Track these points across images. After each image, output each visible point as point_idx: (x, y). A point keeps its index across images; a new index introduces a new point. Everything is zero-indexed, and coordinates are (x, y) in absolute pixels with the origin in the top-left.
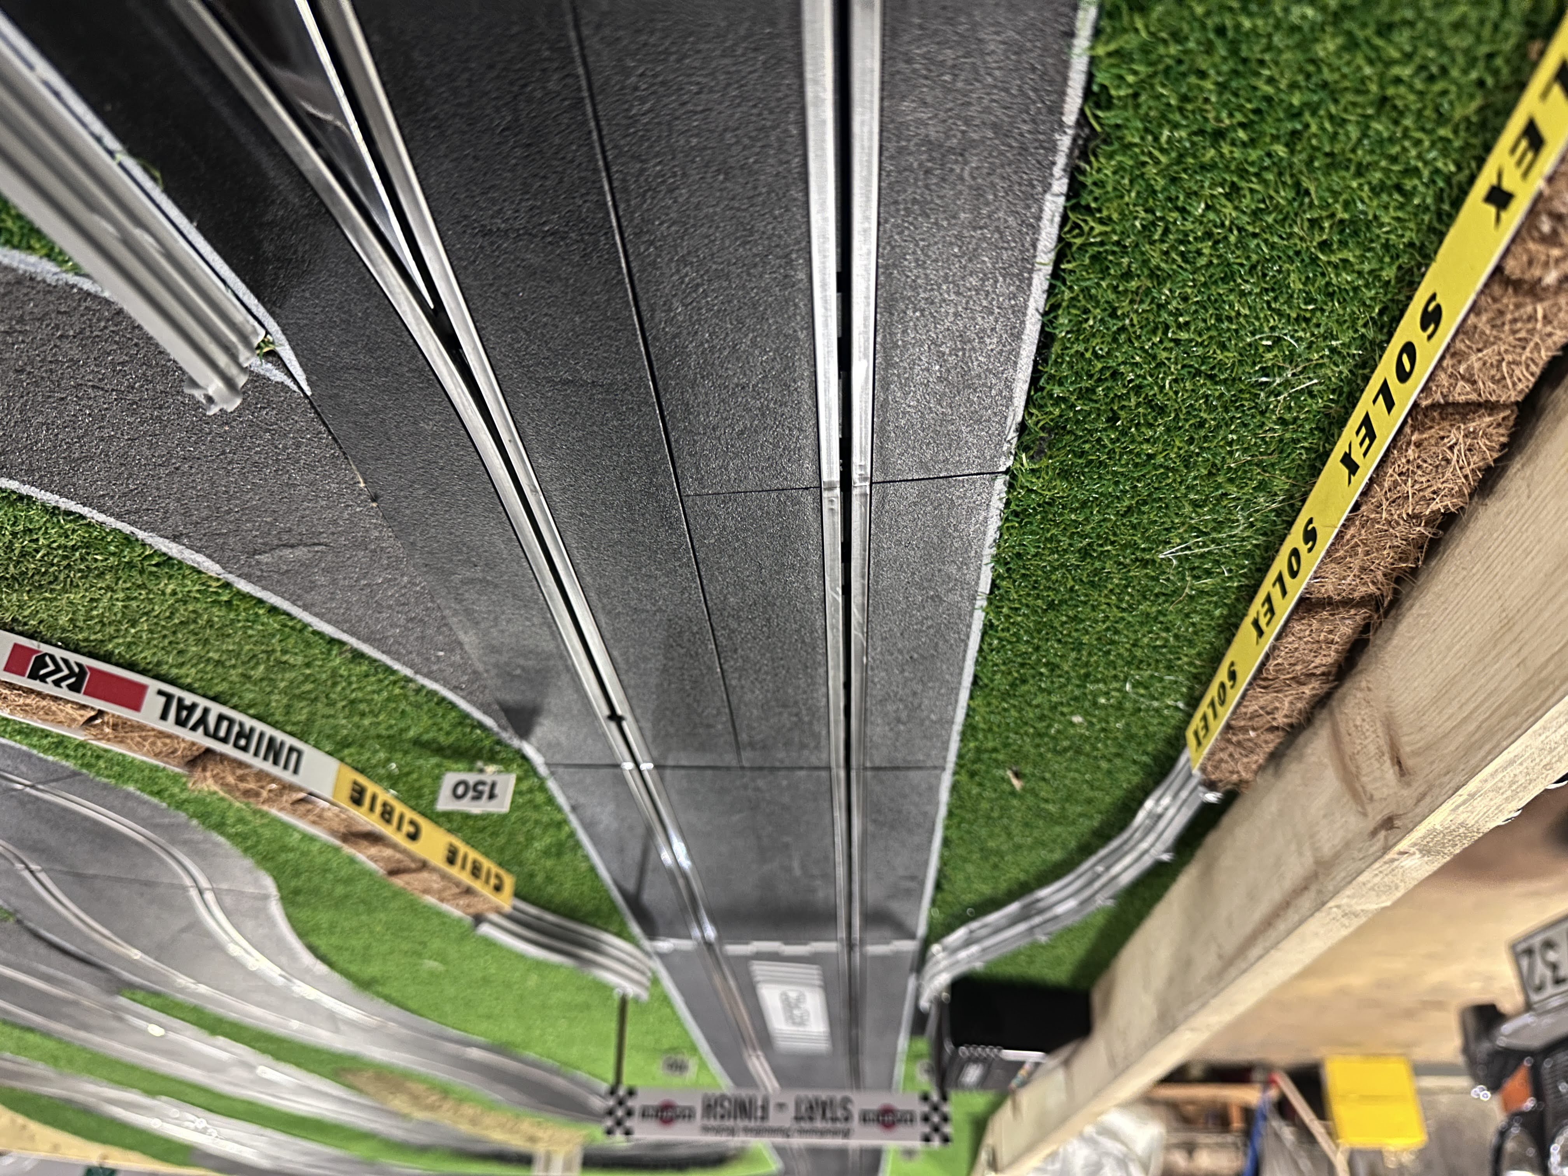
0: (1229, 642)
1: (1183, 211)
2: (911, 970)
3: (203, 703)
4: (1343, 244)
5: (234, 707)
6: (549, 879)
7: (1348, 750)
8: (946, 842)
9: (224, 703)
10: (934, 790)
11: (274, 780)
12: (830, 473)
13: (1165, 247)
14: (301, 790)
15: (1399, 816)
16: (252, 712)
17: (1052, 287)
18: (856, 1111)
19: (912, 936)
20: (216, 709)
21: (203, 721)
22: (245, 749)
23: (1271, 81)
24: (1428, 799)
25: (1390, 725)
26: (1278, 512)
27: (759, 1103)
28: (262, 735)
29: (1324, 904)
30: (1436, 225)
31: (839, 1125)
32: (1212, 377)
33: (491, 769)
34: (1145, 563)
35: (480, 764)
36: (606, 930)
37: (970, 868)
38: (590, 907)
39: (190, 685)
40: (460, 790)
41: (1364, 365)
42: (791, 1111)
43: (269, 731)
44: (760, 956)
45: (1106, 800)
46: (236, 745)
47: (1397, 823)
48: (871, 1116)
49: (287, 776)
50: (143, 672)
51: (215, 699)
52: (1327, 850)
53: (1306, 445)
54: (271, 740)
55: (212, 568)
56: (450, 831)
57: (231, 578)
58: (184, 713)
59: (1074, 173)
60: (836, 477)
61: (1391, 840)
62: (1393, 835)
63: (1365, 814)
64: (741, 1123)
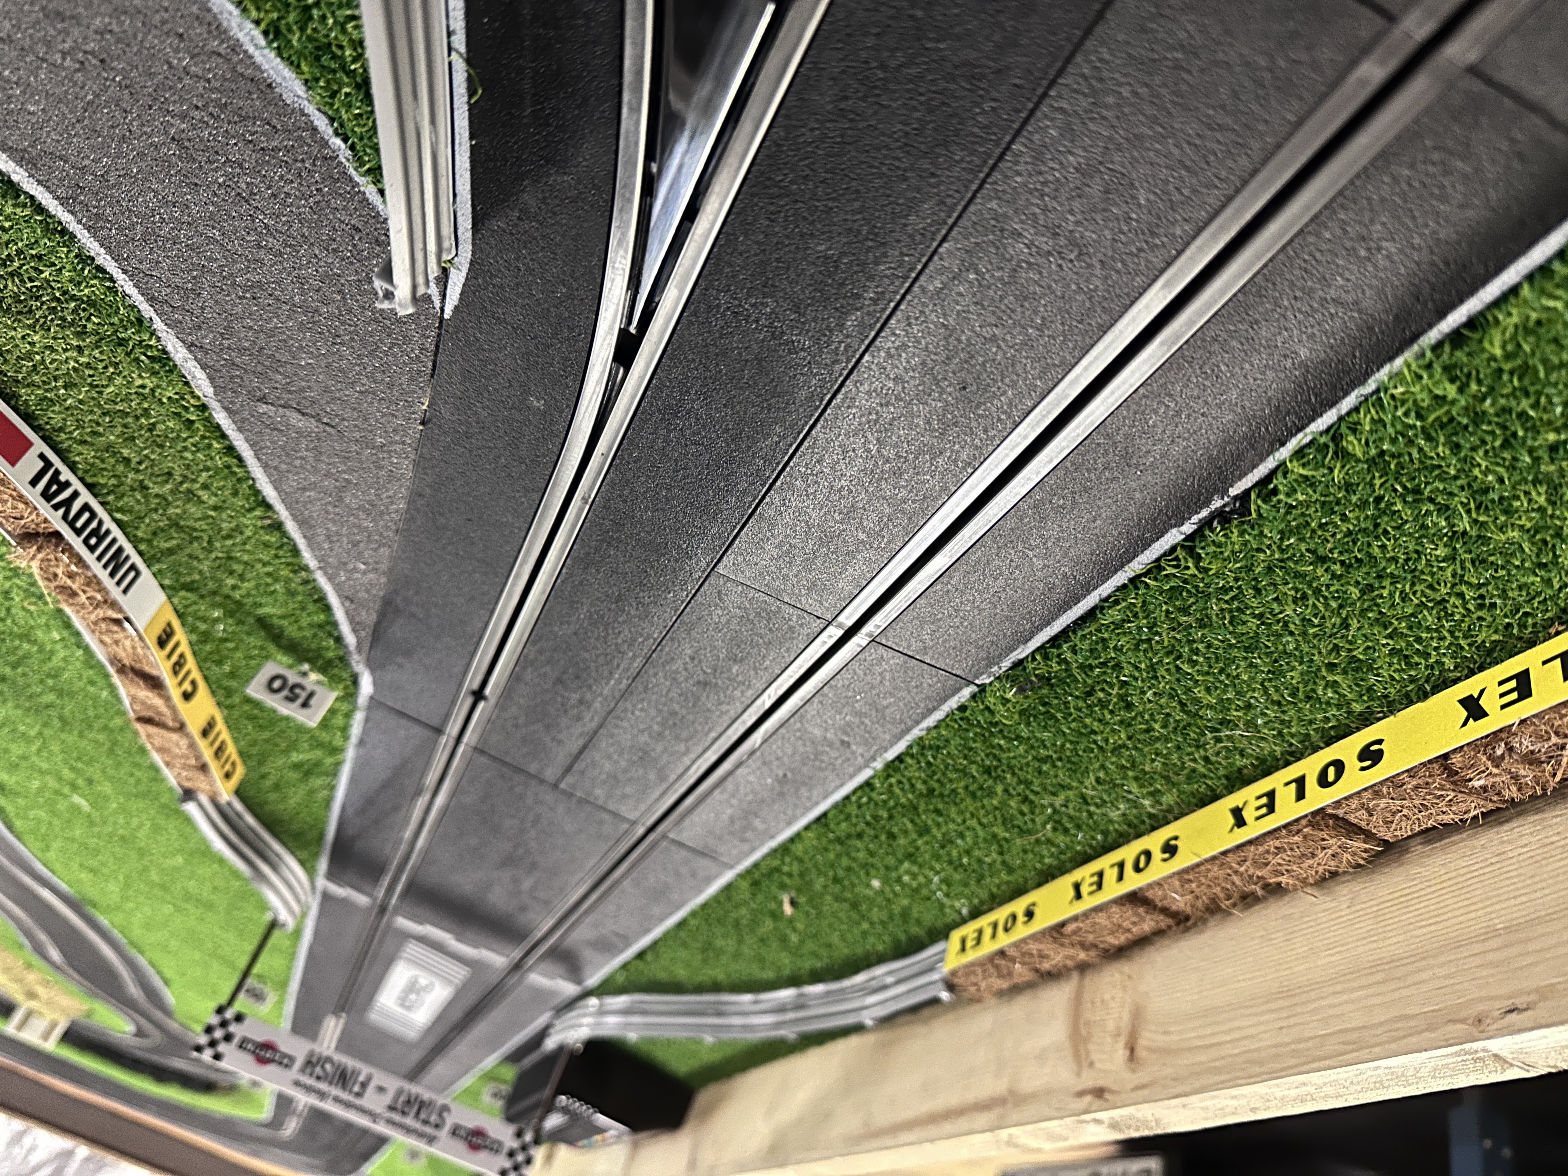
0: (1039, 885)
1: (1258, 591)
2: (553, 1009)
3: (77, 485)
4: (1345, 672)
5: (103, 504)
6: (277, 787)
7: (1087, 1015)
8: (682, 924)
9: (95, 496)
10: (709, 880)
11: (102, 589)
12: (847, 618)
13: (1225, 606)
14: (120, 610)
15: (1111, 1091)
16: (118, 516)
17: (1124, 586)
18: (450, 1121)
19: (579, 982)
20: (85, 497)
21: (68, 503)
22: (92, 549)
23: (1383, 547)
24: (1146, 1092)
25: (1137, 1015)
26: (1151, 816)
27: (361, 1078)
28: (114, 541)
29: (1000, 1128)
30: (1412, 695)
31: (428, 1130)
32: (1182, 704)
33: (314, 676)
34: (1025, 799)
35: (306, 667)
36: (293, 853)
37: (683, 954)
38: (295, 827)
39: (75, 463)
40: (277, 684)
41: (1291, 754)
42: (388, 1099)
43: (122, 541)
44: (423, 940)
45: (843, 951)
46: (86, 542)
47: (1107, 1096)
48: (462, 1133)
49: (115, 593)
50: (36, 429)
51: (90, 487)
52: (1027, 1085)
53: (1209, 782)
54: (120, 550)
55: (202, 385)
56: (219, 704)
57: (214, 404)
58: (55, 487)
59: (1206, 523)
60: (850, 623)
61: (1094, 1108)
62: (1098, 1103)
63: (1079, 1074)
64: (335, 1091)
